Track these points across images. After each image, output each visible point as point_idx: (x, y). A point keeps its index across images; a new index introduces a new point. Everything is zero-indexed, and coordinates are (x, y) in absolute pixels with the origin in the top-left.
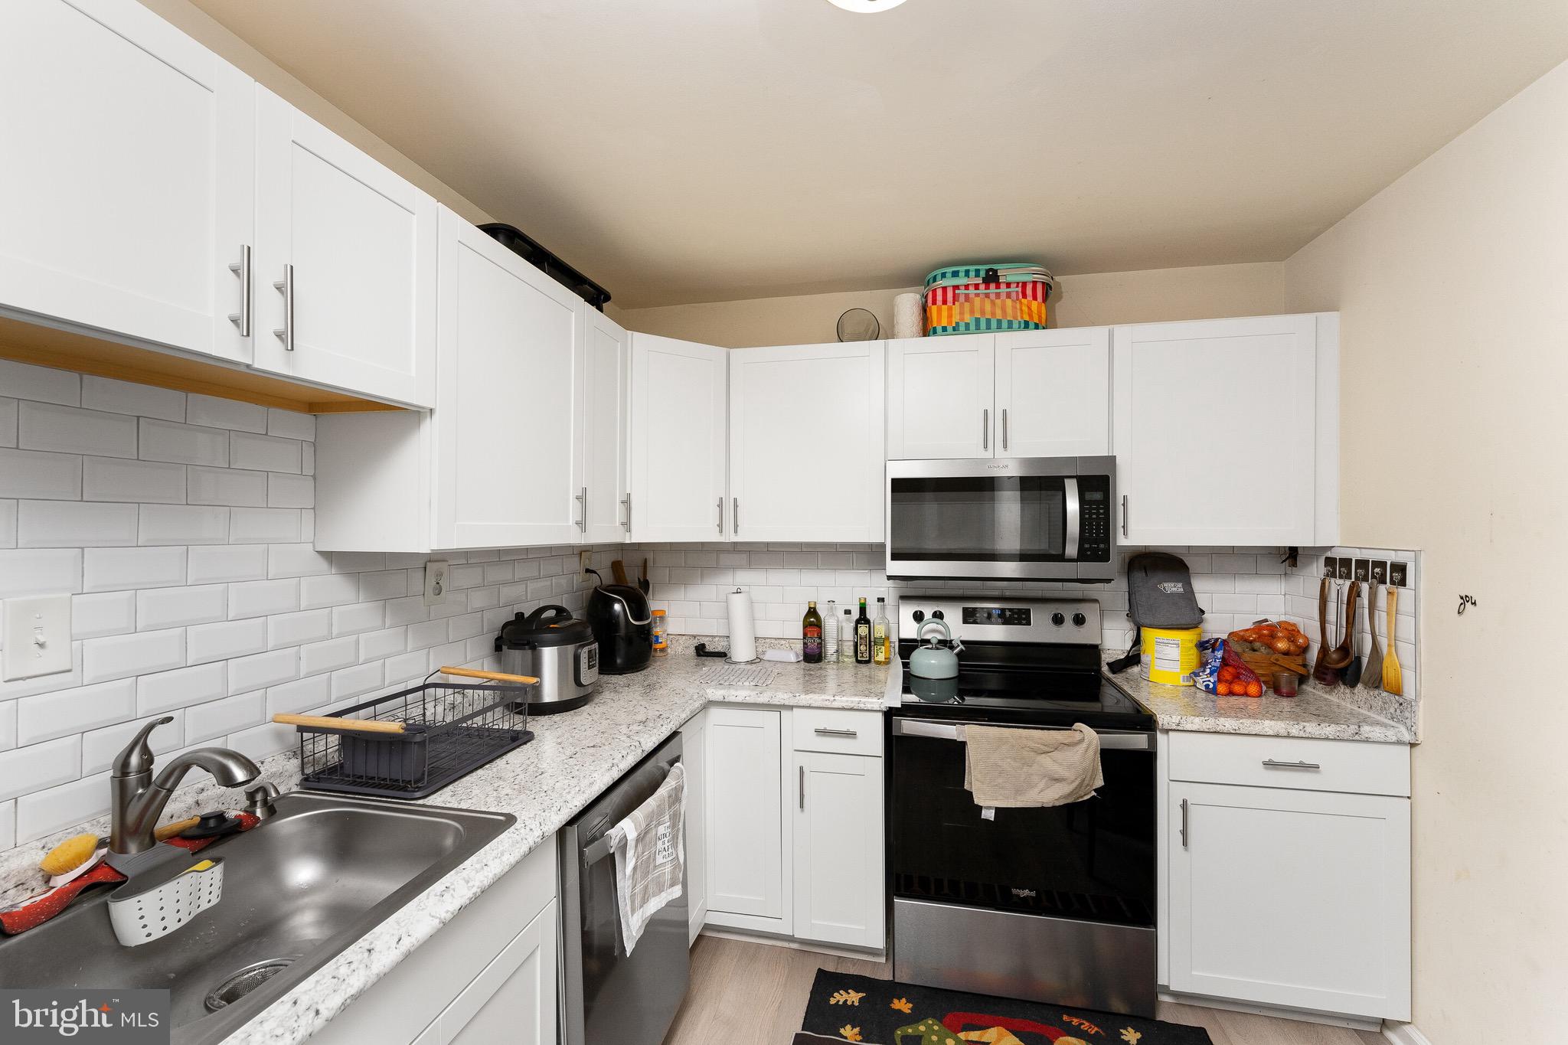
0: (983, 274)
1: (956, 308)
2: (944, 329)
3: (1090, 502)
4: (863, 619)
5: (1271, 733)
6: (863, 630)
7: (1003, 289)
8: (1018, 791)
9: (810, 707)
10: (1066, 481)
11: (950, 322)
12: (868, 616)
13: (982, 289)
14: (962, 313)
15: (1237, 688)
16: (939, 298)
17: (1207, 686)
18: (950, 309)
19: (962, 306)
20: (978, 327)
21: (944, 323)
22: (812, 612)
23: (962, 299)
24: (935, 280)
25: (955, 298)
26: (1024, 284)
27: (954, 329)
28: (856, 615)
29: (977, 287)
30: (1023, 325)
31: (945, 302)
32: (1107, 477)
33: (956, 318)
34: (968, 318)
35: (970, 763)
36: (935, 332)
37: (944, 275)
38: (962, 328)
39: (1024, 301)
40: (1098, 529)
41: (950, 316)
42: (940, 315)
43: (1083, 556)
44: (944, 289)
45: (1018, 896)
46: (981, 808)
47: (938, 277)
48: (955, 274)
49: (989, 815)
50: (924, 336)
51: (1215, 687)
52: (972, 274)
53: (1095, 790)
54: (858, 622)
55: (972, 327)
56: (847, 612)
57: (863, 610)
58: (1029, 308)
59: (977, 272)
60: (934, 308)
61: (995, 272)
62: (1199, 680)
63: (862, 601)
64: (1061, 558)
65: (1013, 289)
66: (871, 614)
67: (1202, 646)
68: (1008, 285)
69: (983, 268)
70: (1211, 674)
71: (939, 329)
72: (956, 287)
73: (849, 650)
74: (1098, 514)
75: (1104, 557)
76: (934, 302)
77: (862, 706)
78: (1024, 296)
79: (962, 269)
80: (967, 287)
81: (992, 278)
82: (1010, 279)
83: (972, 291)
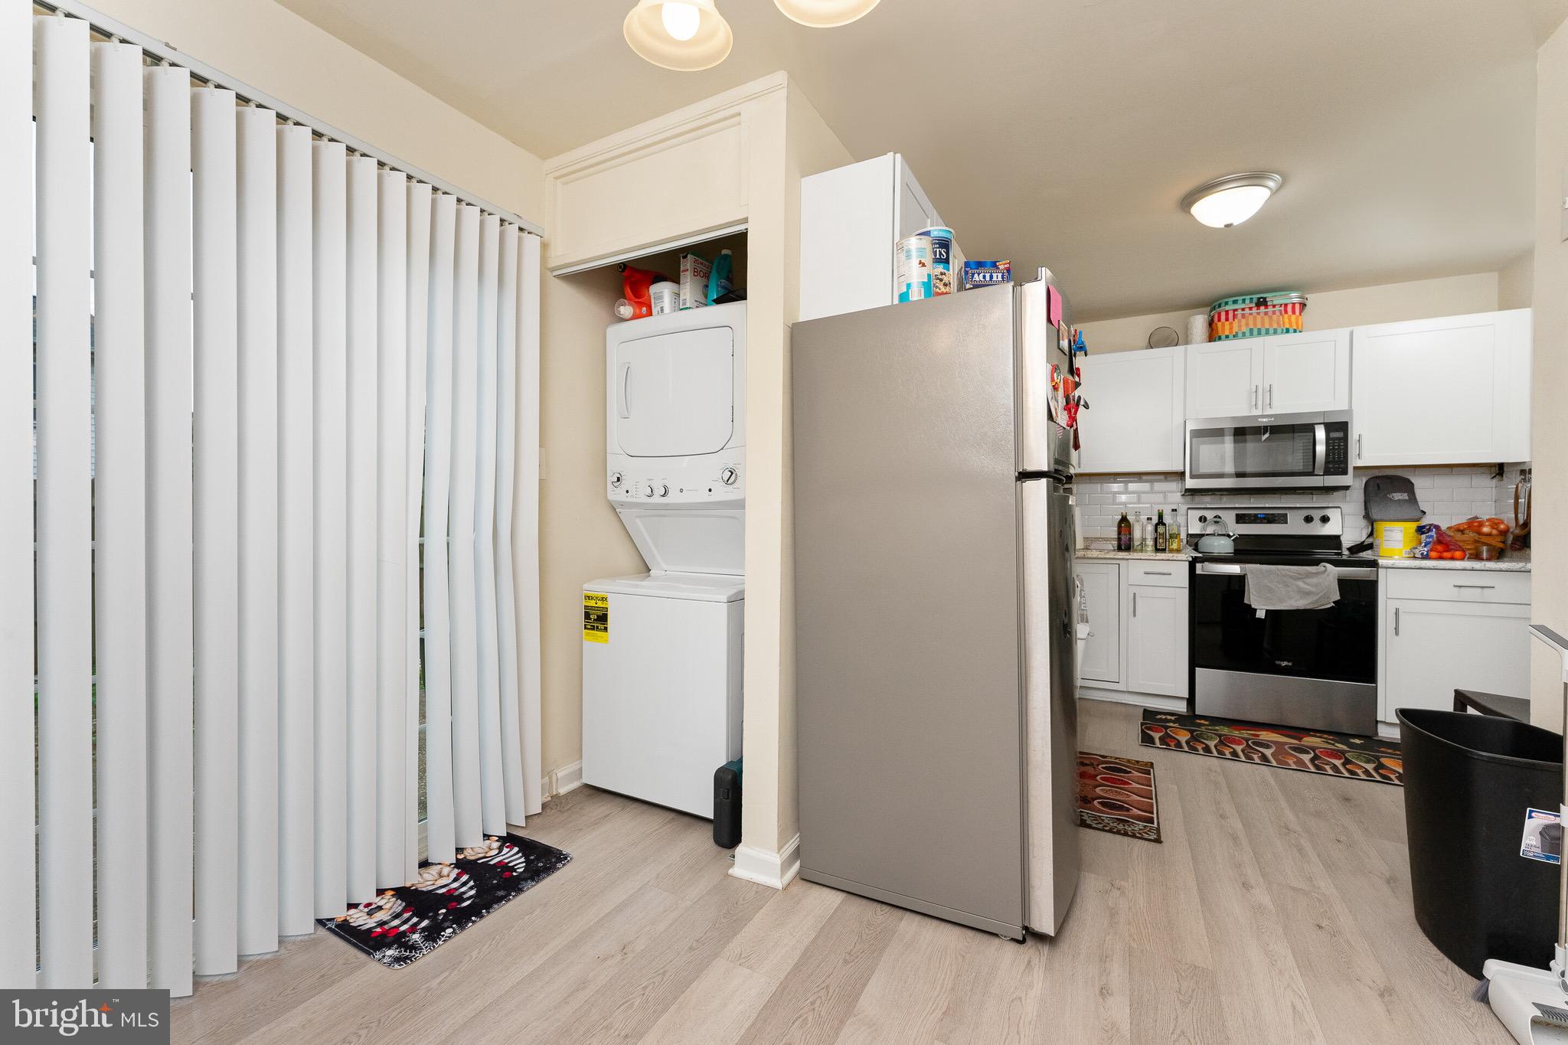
0: (1255, 300)
1: (1236, 324)
2: (1227, 337)
3: (1334, 439)
4: (1161, 522)
5: (1460, 568)
6: (1161, 529)
7: (1270, 309)
8: (1281, 601)
9: (1140, 559)
10: (1316, 426)
11: (1231, 332)
12: (1164, 521)
13: (1254, 311)
14: (1240, 326)
15: (1446, 554)
16: (1223, 317)
17: (1422, 554)
18: (1231, 324)
19: (1240, 322)
20: (1251, 334)
21: (1227, 333)
22: (1124, 519)
23: (1239, 316)
24: (1220, 306)
25: (1235, 316)
26: (1286, 305)
27: (1234, 336)
28: (1155, 520)
29: (1251, 309)
30: (1285, 331)
31: (1227, 319)
32: (1346, 423)
33: (1235, 329)
34: (1244, 329)
35: (1248, 584)
36: (1220, 339)
37: (1227, 303)
38: (1240, 335)
39: (1286, 316)
40: (1339, 454)
41: (1231, 329)
42: (1223, 327)
43: (1327, 472)
44: (1227, 312)
45: (1280, 665)
46: (1256, 610)
47: (1223, 304)
48: (1235, 302)
49: (1261, 614)
50: (1210, 341)
51: (1427, 554)
52: (1247, 301)
53: (1334, 602)
54: (1157, 525)
55: (1248, 334)
56: (1149, 519)
57: (1161, 516)
58: (1290, 320)
59: (1251, 299)
60: (1219, 324)
61: (1265, 299)
62: (1417, 551)
63: (1161, 511)
64: (1311, 474)
65: (1277, 308)
66: (1167, 519)
67: (1420, 530)
68: (1274, 306)
69: (1255, 297)
70: (1425, 546)
71: (1223, 337)
72: (1235, 310)
73: (1150, 543)
74: (1339, 446)
75: (1345, 472)
76: (1219, 320)
77: (1175, 558)
78: (1286, 312)
79: (1240, 298)
80: (1243, 309)
81: (1262, 303)
82: (1275, 303)
83: (1247, 311)
